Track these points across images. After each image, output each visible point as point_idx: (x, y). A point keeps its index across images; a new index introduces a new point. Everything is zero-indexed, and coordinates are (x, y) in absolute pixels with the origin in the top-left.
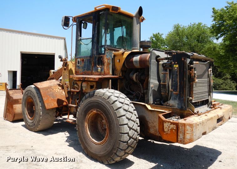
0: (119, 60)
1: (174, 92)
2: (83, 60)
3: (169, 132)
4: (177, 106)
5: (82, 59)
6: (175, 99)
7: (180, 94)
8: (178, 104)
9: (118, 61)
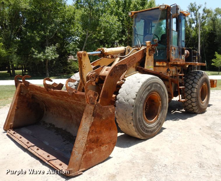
2: (175, 49)
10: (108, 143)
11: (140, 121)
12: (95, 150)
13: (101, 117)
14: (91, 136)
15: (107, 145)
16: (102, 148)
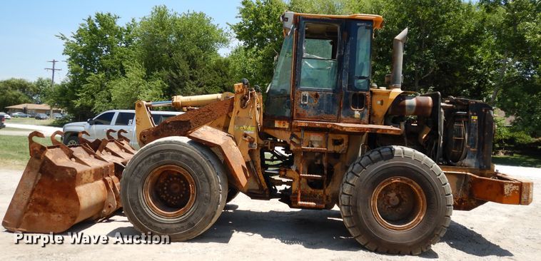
0: (382, 102)
1: (472, 149)
2: (317, 96)
3: (510, 195)
4: (474, 165)
5: (314, 93)
6: (472, 157)
7: (479, 151)
8: (475, 163)
9: (379, 102)
10: (62, 213)
11: (133, 204)
12: (41, 214)
13: (52, 177)
14: (36, 195)
15: (61, 216)
16: (52, 215)
